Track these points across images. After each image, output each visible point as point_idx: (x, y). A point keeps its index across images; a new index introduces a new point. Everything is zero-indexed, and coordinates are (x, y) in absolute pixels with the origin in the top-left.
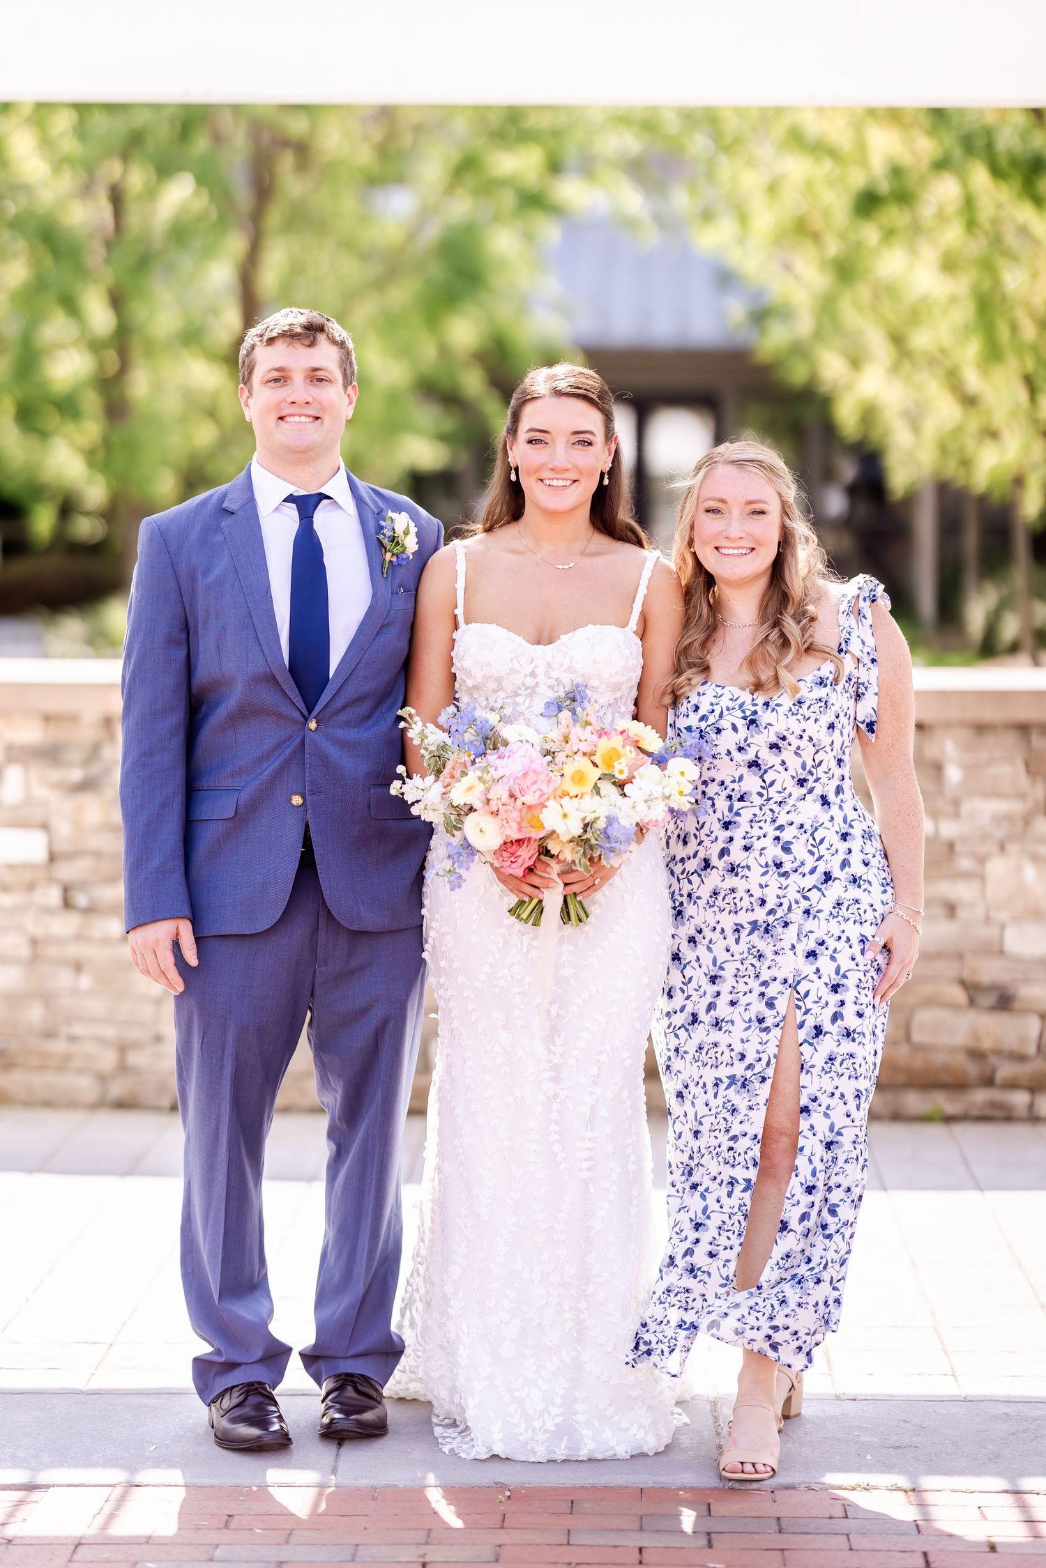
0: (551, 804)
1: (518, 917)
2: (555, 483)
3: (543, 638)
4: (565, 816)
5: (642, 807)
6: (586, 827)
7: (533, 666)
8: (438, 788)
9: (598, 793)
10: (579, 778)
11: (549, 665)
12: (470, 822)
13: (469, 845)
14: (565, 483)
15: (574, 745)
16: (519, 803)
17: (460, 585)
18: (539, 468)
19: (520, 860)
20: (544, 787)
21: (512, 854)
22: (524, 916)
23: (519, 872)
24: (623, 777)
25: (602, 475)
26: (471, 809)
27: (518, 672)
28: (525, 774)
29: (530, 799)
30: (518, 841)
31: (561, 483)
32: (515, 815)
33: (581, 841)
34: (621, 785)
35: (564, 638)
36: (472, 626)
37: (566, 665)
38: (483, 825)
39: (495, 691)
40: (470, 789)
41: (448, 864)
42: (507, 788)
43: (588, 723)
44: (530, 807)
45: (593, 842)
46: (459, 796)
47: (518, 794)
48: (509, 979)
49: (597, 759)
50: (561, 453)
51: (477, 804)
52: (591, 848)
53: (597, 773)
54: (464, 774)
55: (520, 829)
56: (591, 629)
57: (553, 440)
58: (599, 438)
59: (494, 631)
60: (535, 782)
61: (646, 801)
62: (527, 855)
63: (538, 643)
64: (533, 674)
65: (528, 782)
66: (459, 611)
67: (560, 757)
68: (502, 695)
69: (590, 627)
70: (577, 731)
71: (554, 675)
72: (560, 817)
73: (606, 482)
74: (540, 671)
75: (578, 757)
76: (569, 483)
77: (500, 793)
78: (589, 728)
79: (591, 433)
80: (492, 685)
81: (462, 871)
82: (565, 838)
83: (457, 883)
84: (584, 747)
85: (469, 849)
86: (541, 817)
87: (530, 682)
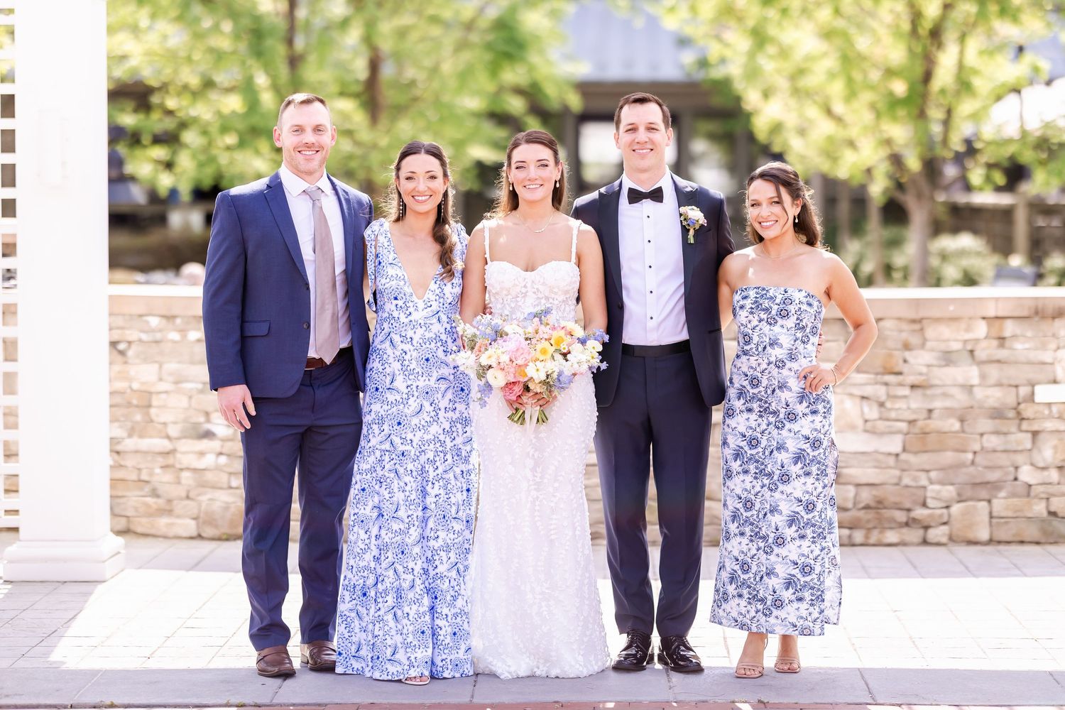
0: (531, 364)
1: (513, 420)
2: (531, 187)
3: (529, 268)
4: (538, 370)
5: (576, 366)
6: (548, 376)
7: (525, 283)
8: (473, 357)
9: (553, 359)
10: (544, 352)
11: (533, 282)
12: (490, 374)
13: (490, 385)
14: (536, 186)
15: (541, 335)
16: (514, 364)
17: (487, 243)
18: (523, 180)
19: (514, 392)
20: (526, 356)
21: (511, 389)
22: (516, 419)
23: (514, 398)
24: (565, 351)
25: (556, 182)
26: (490, 367)
27: (517, 285)
28: (517, 350)
29: (520, 362)
30: (513, 383)
31: (534, 186)
32: (513, 370)
33: (544, 383)
34: (565, 355)
35: (540, 268)
36: (494, 262)
37: (542, 281)
38: (496, 375)
39: (507, 295)
40: (490, 357)
41: (479, 395)
42: (508, 357)
43: (548, 324)
44: (520, 366)
45: (551, 383)
46: (484, 361)
47: (514, 360)
48: (514, 439)
49: (552, 342)
50: (533, 171)
51: (494, 365)
52: (550, 386)
53: (553, 349)
54: (486, 350)
55: (515, 377)
56: (554, 264)
57: (528, 166)
58: (551, 162)
59: (505, 265)
60: (522, 354)
61: (578, 363)
62: (518, 389)
63: (527, 271)
64: (525, 286)
65: (519, 353)
66: (487, 256)
67: (534, 341)
68: (510, 297)
69: (553, 262)
70: (542, 328)
71: (536, 286)
72: (535, 371)
73: (558, 185)
74: (529, 285)
75: (543, 341)
76: (538, 186)
77: (505, 358)
78: (548, 327)
79: (547, 160)
80: (505, 292)
81: (486, 399)
82: (537, 381)
83: (483, 404)
84: (546, 336)
85: (489, 387)
86: (526, 370)
87: (524, 290)
